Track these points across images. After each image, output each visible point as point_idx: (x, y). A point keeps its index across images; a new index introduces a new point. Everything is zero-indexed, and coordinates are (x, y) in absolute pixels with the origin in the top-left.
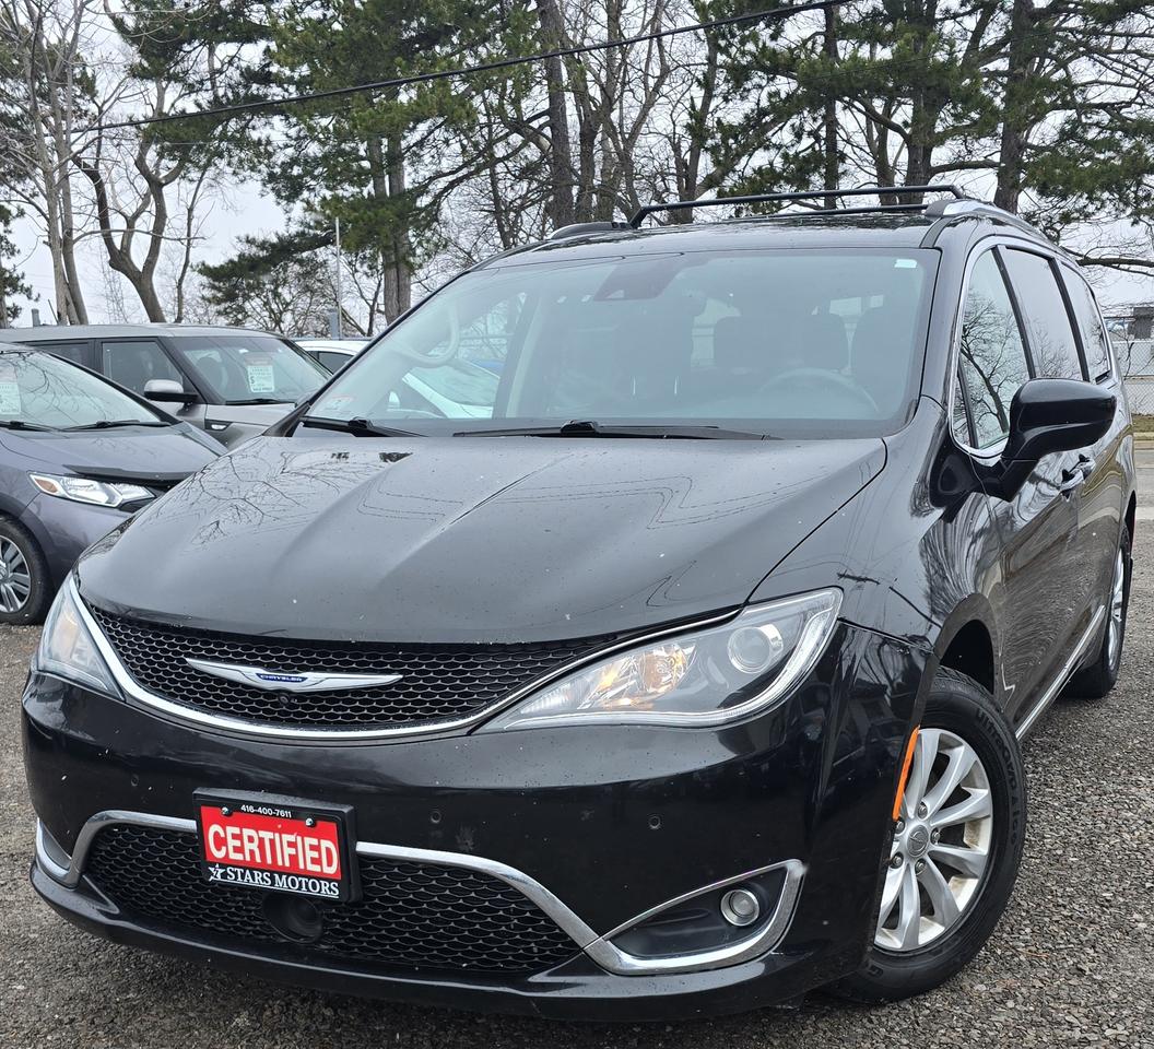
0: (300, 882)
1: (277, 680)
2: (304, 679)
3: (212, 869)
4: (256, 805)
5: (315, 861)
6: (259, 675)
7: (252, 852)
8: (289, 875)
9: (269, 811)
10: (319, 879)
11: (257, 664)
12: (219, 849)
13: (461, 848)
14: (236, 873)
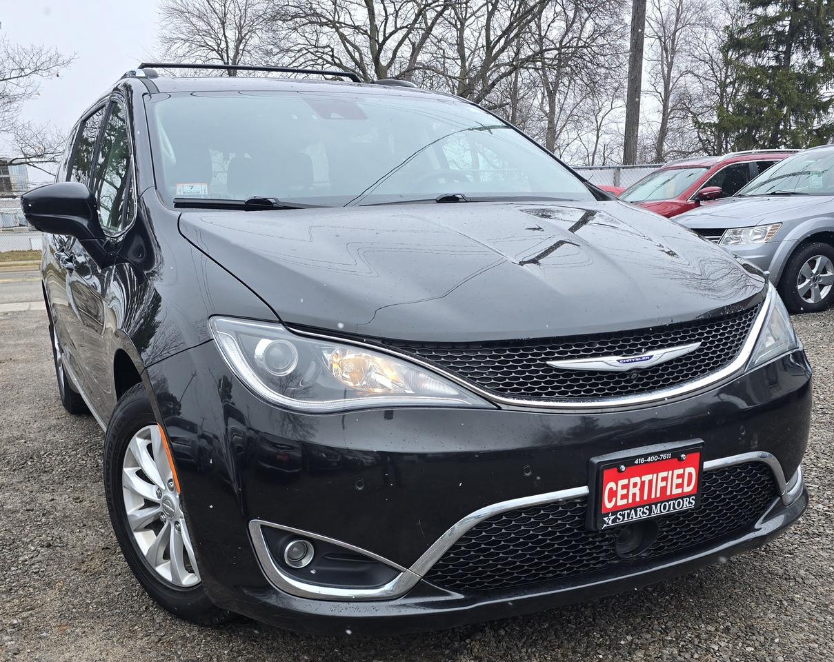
0: (670, 505)
1: (632, 362)
2: (651, 357)
3: (606, 519)
4: (646, 456)
5: (679, 486)
6: (619, 361)
7: (634, 495)
8: (662, 503)
9: (655, 458)
10: (682, 498)
11: (617, 354)
12: (610, 501)
13: (754, 447)
14: (623, 516)
